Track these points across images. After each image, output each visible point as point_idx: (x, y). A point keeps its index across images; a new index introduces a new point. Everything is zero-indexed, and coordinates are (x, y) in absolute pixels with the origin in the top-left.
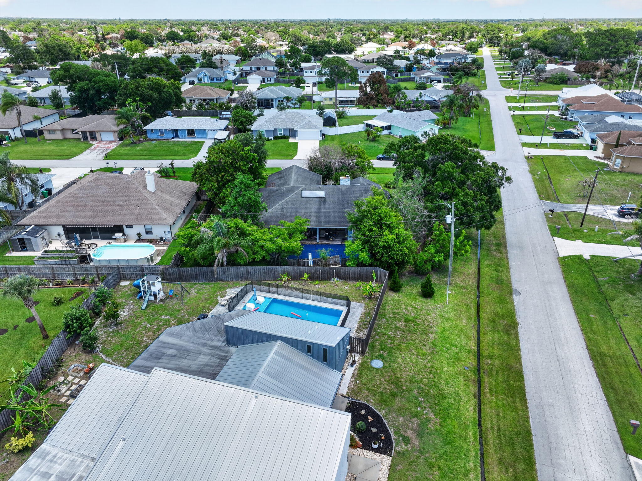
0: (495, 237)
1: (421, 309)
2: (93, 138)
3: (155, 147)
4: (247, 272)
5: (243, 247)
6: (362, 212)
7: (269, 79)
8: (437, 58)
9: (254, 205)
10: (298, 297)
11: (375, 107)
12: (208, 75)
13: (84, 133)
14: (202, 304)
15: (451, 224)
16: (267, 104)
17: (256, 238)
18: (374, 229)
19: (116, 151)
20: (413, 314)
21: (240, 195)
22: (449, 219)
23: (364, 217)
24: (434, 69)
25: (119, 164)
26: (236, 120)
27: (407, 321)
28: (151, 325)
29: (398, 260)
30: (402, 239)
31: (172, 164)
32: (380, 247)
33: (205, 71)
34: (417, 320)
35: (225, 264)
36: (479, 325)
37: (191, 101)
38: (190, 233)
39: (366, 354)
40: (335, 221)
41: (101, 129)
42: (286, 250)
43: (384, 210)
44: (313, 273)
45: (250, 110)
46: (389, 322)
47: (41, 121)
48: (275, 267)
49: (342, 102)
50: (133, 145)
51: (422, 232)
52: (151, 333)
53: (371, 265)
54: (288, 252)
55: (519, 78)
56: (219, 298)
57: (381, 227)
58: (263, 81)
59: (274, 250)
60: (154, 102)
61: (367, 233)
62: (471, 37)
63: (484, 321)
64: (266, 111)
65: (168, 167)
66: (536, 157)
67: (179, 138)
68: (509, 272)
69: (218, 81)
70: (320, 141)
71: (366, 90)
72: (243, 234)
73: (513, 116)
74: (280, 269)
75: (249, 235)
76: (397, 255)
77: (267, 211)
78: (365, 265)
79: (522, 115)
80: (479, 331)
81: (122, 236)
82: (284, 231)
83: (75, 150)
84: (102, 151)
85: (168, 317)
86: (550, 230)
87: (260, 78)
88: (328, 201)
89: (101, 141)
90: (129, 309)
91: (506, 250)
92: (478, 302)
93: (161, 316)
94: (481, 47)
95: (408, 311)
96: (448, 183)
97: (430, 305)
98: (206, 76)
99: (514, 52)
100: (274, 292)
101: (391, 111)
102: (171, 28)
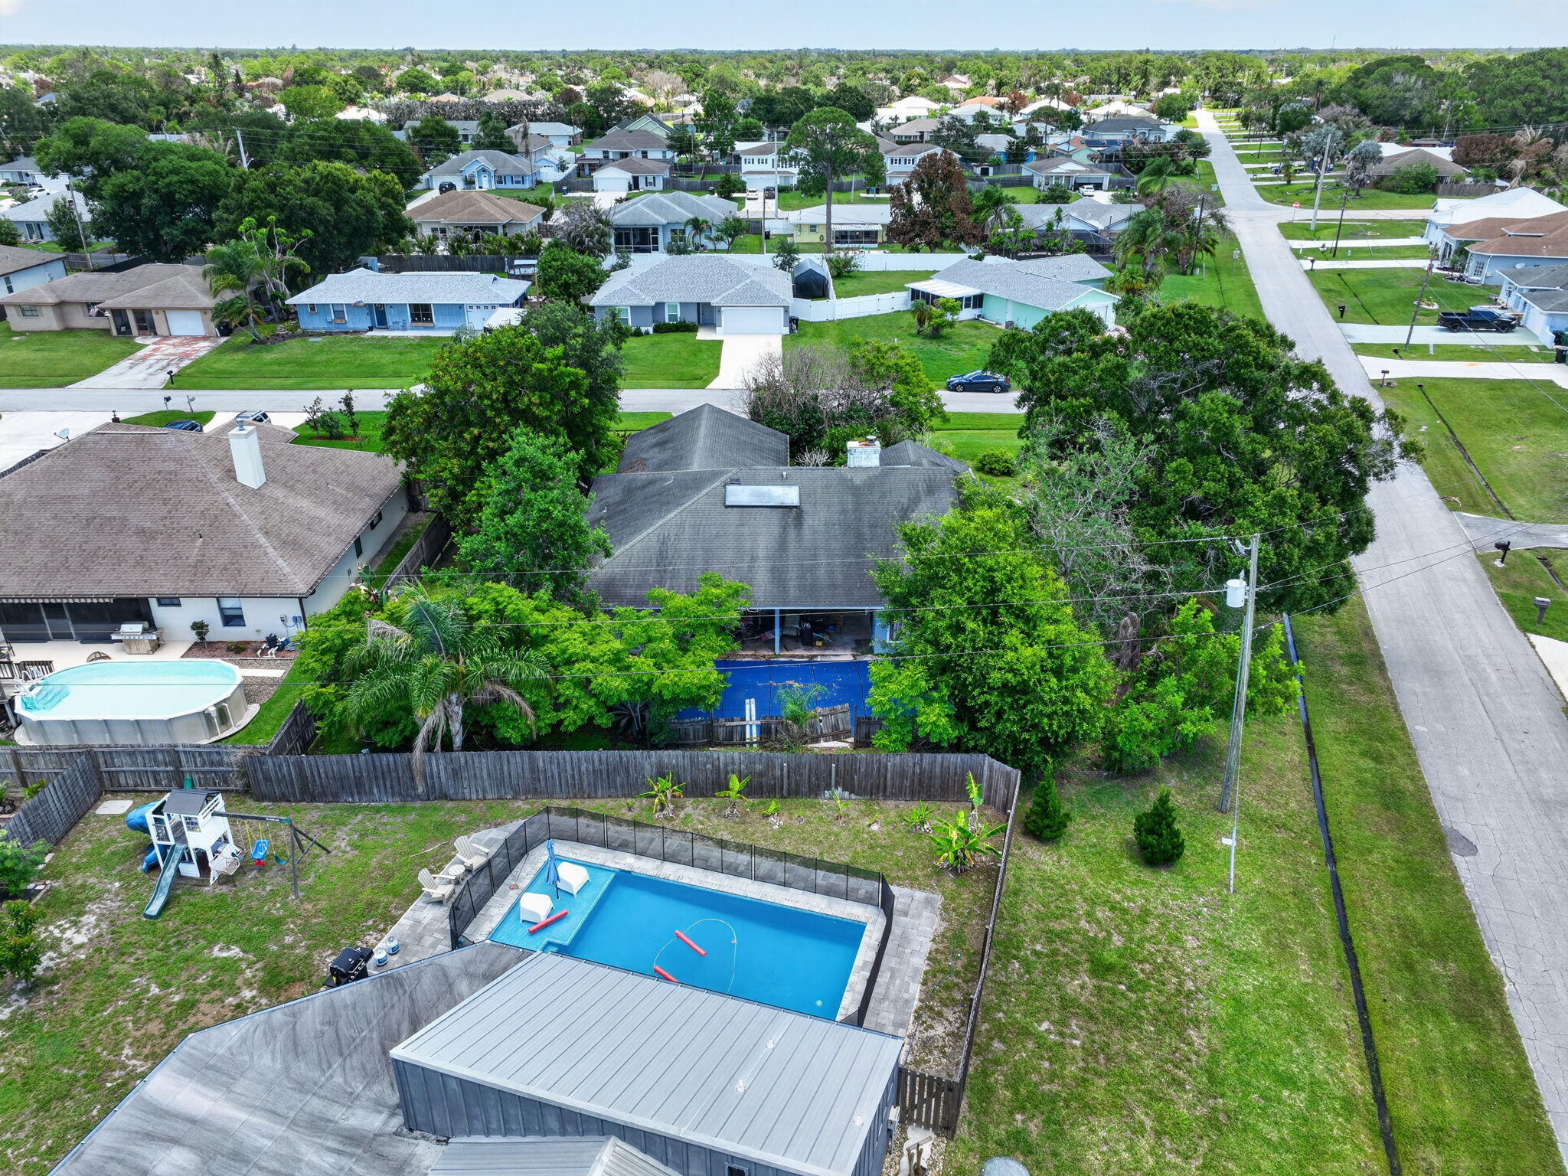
0: (1338, 633)
1: (1144, 915)
2: (145, 328)
3: (317, 353)
4: (534, 769)
5: (518, 686)
6: (926, 564)
7: (650, 180)
8: (1084, 133)
9: (561, 538)
10: (707, 867)
11: (934, 246)
12: (491, 168)
13: (118, 313)
14: (367, 894)
15: (1242, 611)
16: (640, 238)
17: (564, 652)
18: (971, 625)
19: (203, 366)
20: (1117, 940)
21: (518, 503)
22: (1238, 592)
23: (936, 580)
24: (1083, 155)
25: (202, 400)
26: (551, 279)
27: (1101, 969)
28: (164, 985)
29: (1056, 734)
30: (1068, 661)
31: (348, 401)
32: (991, 688)
33: (483, 158)
34: (1137, 968)
35: (458, 741)
36: (1358, 984)
37: (434, 230)
38: (339, 635)
39: (963, 1130)
40: (833, 586)
41: (167, 304)
42: (667, 695)
43: (1008, 557)
44: (761, 774)
45: (591, 253)
46: (1037, 976)
47: (8, 281)
48: (629, 753)
49: (842, 237)
50: (257, 347)
51: (1125, 627)
52: (155, 1027)
53: (957, 747)
54: (675, 700)
55: (1305, 180)
56: (424, 875)
57: (993, 619)
58: (635, 184)
59: (625, 697)
60: (321, 229)
61: (947, 638)
62: (1165, 84)
63: (1374, 966)
64: (636, 258)
65: (336, 409)
66: (1402, 382)
67: (387, 329)
68: (1415, 763)
69: (515, 186)
70: (784, 337)
71: (910, 200)
72: (519, 639)
73: (1311, 273)
74: (646, 760)
75: (538, 642)
76: (1050, 717)
77: (608, 555)
78: (937, 748)
79: (1334, 270)
80: (1362, 1007)
81: (145, 631)
82: (664, 627)
83: (88, 361)
84: (165, 362)
85: (235, 952)
86: (1512, 610)
87: (628, 176)
88: (808, 521)
89: (170, 336)
90: (101, 917)
91: (1386, 679)
92: (1336, 880)
93: (210, 945)
94: (1192, 108)
95: (1099, 923)
96: (1214, 464)
97: (1175, 897)
98: (484, 171)
99: (1287, 113)
100: (623, 846)
101: (980, 258)
102: (415, 64)
